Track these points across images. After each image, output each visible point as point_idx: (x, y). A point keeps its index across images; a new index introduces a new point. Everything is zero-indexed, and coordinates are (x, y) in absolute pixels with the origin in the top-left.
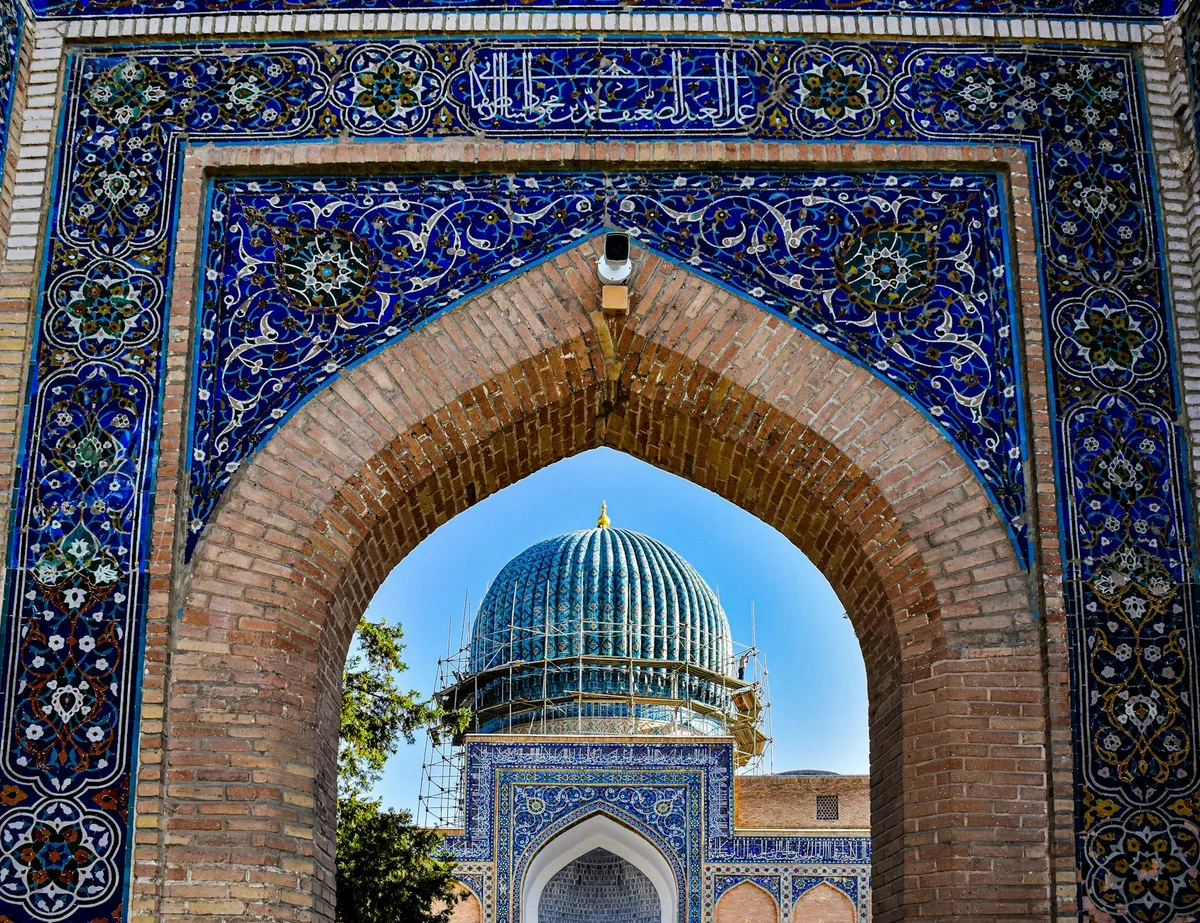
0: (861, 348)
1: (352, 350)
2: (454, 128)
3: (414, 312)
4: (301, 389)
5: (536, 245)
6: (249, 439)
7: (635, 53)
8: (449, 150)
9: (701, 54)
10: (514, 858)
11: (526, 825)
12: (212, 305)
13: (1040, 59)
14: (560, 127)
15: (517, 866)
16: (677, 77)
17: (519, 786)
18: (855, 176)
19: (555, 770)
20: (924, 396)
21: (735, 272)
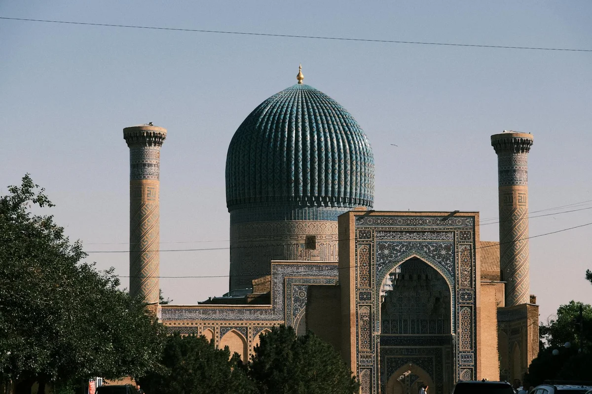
0: (424, 369)
1: (396, 370)
2: (401, 355)
3: (399, 367)
4: (393, 372)
5: (406, 363)
6: (390, 375)
7: (412, 349)
8: (401, 357)
9: (416, 349)
10: (293, 319)
11: (298, 304)
12: (387, 367)
13: (436, 349)
14: (407, 355)
15: (294, 323)
16: (414, 351)
17: (294, 285)
18: (425, 358)
19: (310, 277)
20: (428, 372)
21: (418, 364)
